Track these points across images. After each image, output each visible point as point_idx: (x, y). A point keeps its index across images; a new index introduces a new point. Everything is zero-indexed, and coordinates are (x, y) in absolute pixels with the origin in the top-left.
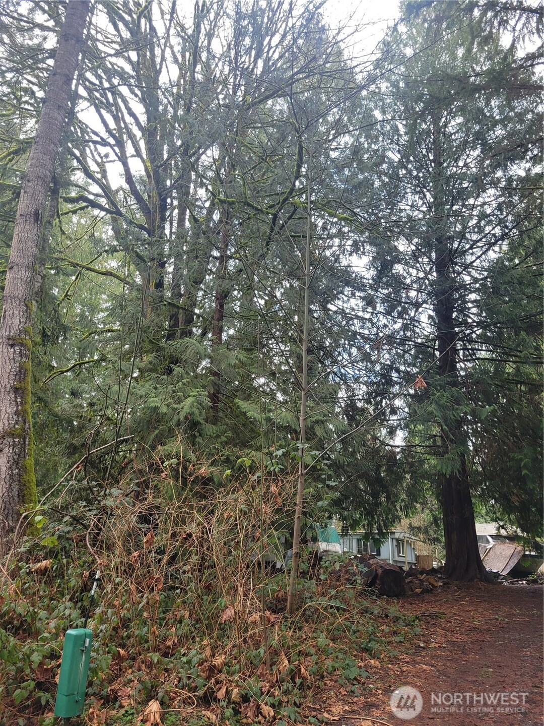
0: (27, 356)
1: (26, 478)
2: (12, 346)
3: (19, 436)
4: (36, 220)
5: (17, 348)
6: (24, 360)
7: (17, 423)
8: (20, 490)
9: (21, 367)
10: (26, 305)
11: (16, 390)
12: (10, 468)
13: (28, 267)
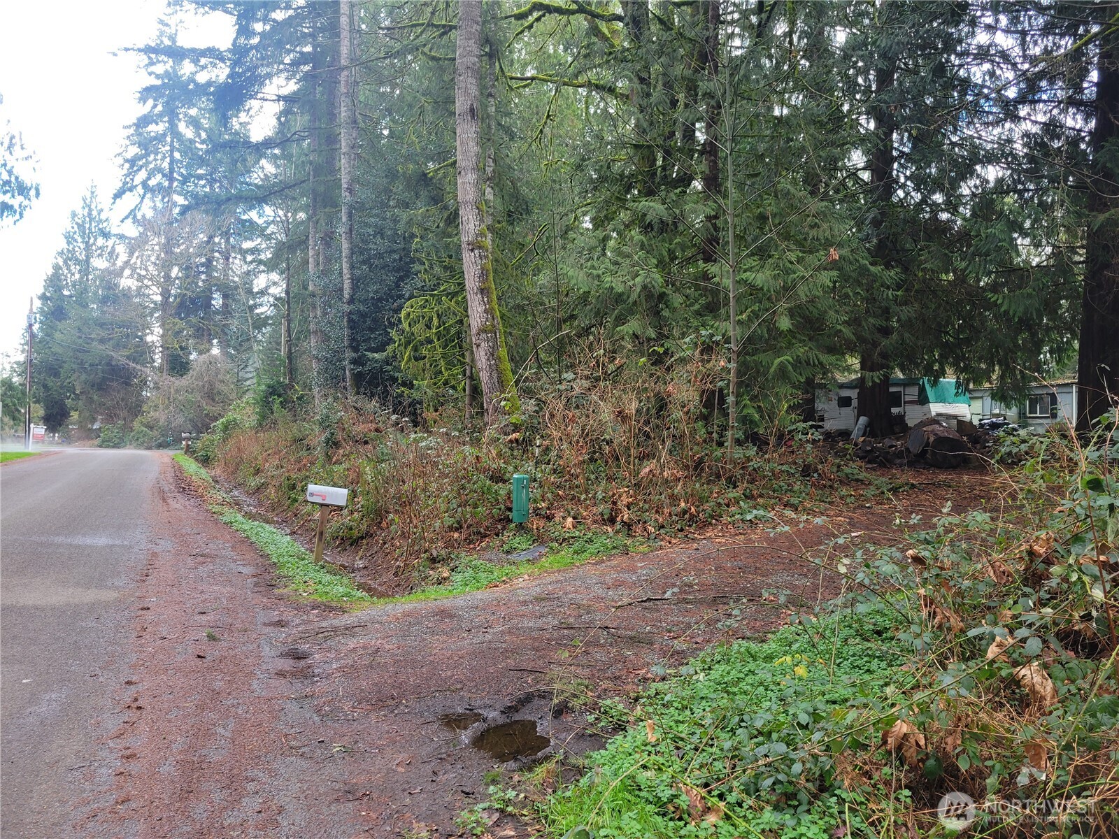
0: (486, 257)
1: (502, 367)
2: (472, 250)
3: (491, 332)
4: (473, 117)
5: (476, 251)
6: (484, 261)
7: (487, 320)
8: (499, 378)
9: (482, 269)
10: (478, 208)
11: (482, 290)
12: (488, 359)
13: (473, 169)
